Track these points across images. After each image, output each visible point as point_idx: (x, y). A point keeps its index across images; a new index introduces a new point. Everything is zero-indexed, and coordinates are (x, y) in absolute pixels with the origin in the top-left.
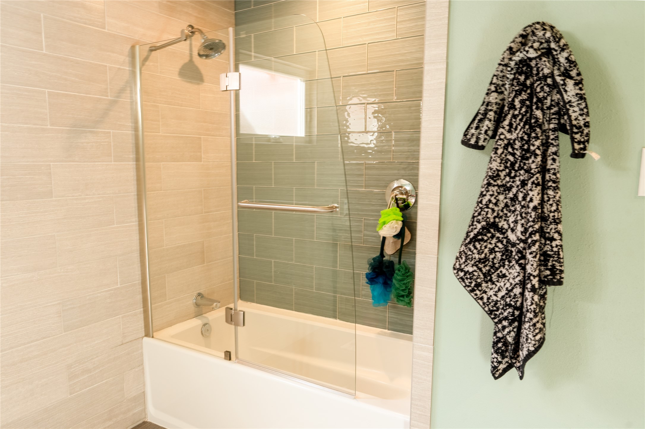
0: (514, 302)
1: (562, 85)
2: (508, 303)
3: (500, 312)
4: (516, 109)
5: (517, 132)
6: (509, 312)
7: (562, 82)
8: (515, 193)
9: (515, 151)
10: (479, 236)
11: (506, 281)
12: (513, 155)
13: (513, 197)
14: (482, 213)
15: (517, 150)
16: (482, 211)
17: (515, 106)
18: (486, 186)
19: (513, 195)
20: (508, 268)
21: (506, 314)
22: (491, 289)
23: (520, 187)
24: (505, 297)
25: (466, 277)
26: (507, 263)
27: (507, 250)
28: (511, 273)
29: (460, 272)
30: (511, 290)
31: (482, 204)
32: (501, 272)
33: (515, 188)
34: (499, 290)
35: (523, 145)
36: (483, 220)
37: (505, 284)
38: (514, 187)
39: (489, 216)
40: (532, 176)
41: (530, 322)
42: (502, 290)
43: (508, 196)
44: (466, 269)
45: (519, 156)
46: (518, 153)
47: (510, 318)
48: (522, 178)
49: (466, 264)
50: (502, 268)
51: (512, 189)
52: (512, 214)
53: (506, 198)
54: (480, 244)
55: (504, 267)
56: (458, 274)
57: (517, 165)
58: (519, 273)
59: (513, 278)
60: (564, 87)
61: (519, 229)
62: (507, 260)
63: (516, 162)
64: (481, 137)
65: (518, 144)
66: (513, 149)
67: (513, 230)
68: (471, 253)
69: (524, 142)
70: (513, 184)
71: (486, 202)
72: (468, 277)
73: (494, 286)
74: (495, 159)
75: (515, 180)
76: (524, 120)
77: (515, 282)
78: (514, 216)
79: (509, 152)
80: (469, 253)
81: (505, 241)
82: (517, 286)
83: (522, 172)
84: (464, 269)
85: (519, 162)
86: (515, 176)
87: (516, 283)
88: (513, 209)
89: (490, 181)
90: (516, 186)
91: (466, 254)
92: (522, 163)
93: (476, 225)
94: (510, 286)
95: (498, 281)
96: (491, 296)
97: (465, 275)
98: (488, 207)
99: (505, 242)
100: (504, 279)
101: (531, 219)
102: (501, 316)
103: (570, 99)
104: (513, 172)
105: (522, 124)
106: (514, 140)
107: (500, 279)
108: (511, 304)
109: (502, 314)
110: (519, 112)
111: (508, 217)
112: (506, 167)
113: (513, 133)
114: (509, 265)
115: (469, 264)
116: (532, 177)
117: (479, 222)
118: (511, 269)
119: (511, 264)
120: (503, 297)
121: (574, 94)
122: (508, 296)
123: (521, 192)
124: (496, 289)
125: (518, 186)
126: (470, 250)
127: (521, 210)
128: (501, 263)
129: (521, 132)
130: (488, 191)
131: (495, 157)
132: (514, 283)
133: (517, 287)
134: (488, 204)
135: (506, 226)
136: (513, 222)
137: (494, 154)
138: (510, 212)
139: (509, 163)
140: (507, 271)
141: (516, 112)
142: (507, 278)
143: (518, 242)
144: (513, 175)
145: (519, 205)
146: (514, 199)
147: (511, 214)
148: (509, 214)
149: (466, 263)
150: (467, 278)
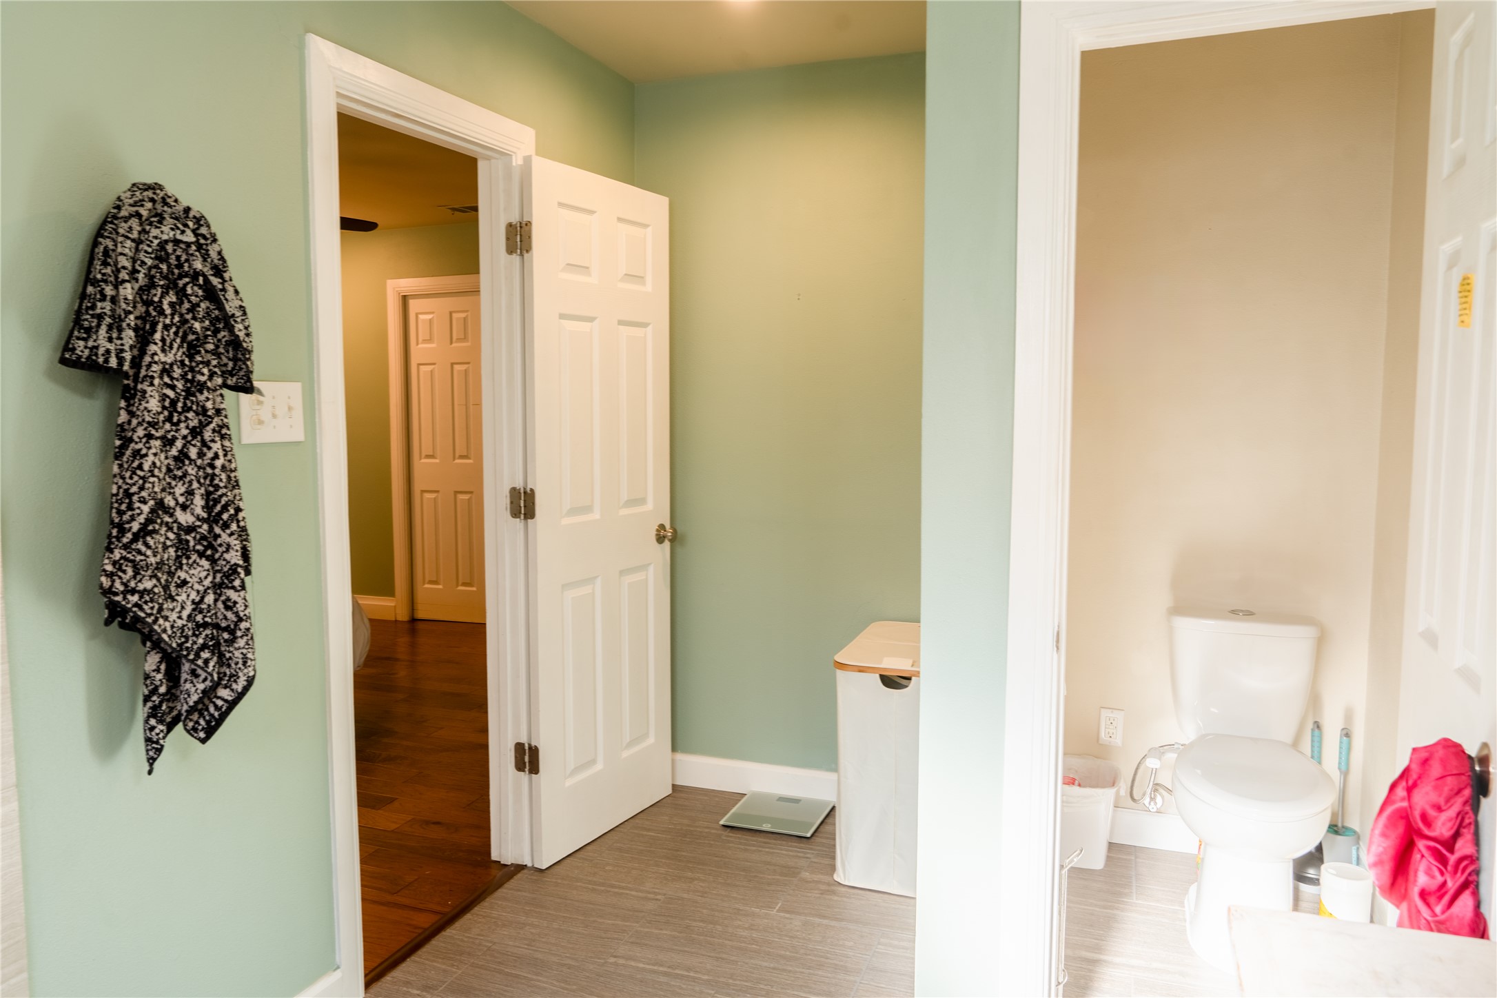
0: (210, 617)
1: (221, 290)
2: (202, 622)
3: (191, 642)
4: (166, 316)
5: (173, 351)
6: (207, 636)
7: (220, 286)
8: (180, 448)
9: (176, 383)
10: (148, 526)
11: (190, 589)
12: (173, 387)
13: (179, 455)
14: (147, 485)
15: (177, 380)
16: (145, 482)
17: (164, 310)
18: (144, 440)
19: (179, 451)
20: (187, 569)
21: (201, 641)
22: (172, 610)
23: (189, 438)
24: (193, 615)
25: (143, 600)
26: (184, 561)
27: (180, 541)
28: (193, 575)
29: (129, 597)
30: (202, 600)
31: (143, 471)
32: (179, 577)
33: (180, 440)
34: (183, 608)
35: (186, 374)
36: (150, 498)
37: (188, 596)
38: (177, 438)
39: (156, 489)
40: (210, 420)
41: (247, 635)
42: (186, 607)
43: (170, 453)
44: (141, 587)
45: (183, 391)
46: (180, 385)
47: (211, 643)
48: (191, 424)
49: (138, 579)
50: (179, 570)
51: (175, 442)
52: (179, 481)
53: (167, 458)
54: (153, 538)
55: (181, 568)
56: (127, 600)
57: (180, 404)
58: (208, 570)
59: (199, 581)
60: (223, 293)
61: (199, 502)
62: (184, 557)
63: (178, 400)
64: (127, 357)
65: (177, 372)
66: (172, 378)
67: (184, 507)
68: (143, 558)
69: (187, 369)
70: (177, 434)
71: (150, 467)
72: (147, 598)
73: (175, 604)
74: (152, 394)
75: (179, 428)
76: (180, 334)
77: (204, 586)
78: (184, 484)
79: (166, 384)
80: (139, 558)
81: (175, 525)
82: (208, 591)
83: (191, 415)
84: (138, 589)
85: (183, 399)
86: (179, 421)
87: (206, 587)
88: (179, 473)
89: (150, 431)
90: (180, 437)
91: (133, 561)
92: (188, 401)
93: (139, 508)
94: (197, 596)
95: (177, 595)
96: (174, 621)
97: (141, 597)
98: (153, 476)
99: (175, 530)
100: (185, 587)
101: (222, 484)
102: (195, 647)
103: (233, 312)
104: (176, 414)
105: (178, 340)
106: (171, 365)
107: (179, 590)
108: (207, 622)
109: (195, 643)
110: (172, 322)
111: (173, 488)
112: (164, 408)
113: (168, 354)
114: (187, 564)
115: (144, 576)
116: (211, 422)
117: (144, 502)
118: (192, 568)
119: (191, 561)
120: (189, 616)
121: (238, 306)
122: (197, 613)
123: (194, 446)
124: (178, 609)
125: (185, 437)
126: (139, 552)
127: (197, 474)
128: (177, 564)
129: (180, 354)
130: (149, 448)
131: (152, 391)
132: (201, 588)
133: (209, 593)
134: (152, 469)
135: (172, 503)
136: (182, 495)
137: (148, 386)
138: (174, 479)
139: (168, 400)
140: (187, 575)
141: (168, 321)
142: (190, 585)
143: (198, 523)
144: (175, 419)
145: (191, 467)
146: (182, 457)
147: (177, 482)
148: (174, 483)
149: (139, 577)
150: (146, 602)
